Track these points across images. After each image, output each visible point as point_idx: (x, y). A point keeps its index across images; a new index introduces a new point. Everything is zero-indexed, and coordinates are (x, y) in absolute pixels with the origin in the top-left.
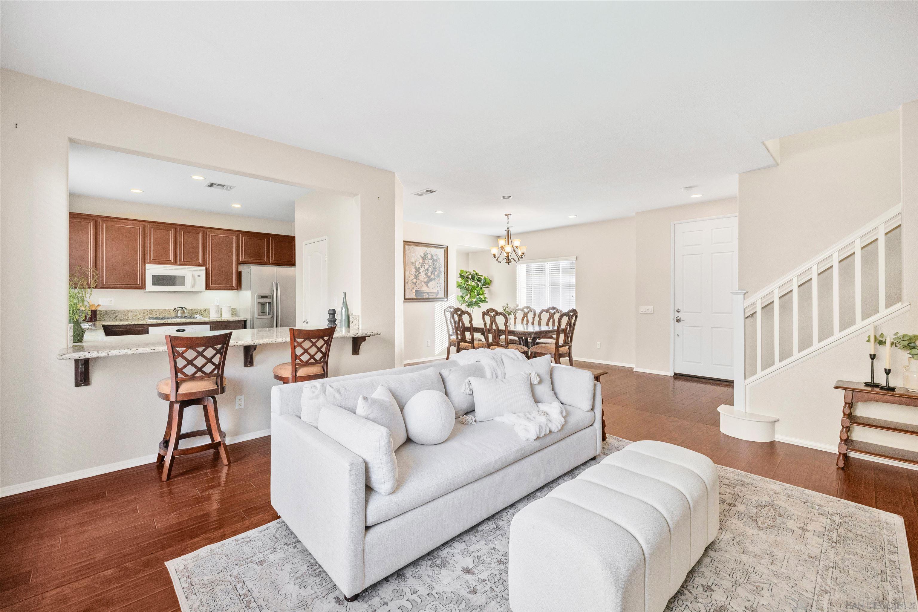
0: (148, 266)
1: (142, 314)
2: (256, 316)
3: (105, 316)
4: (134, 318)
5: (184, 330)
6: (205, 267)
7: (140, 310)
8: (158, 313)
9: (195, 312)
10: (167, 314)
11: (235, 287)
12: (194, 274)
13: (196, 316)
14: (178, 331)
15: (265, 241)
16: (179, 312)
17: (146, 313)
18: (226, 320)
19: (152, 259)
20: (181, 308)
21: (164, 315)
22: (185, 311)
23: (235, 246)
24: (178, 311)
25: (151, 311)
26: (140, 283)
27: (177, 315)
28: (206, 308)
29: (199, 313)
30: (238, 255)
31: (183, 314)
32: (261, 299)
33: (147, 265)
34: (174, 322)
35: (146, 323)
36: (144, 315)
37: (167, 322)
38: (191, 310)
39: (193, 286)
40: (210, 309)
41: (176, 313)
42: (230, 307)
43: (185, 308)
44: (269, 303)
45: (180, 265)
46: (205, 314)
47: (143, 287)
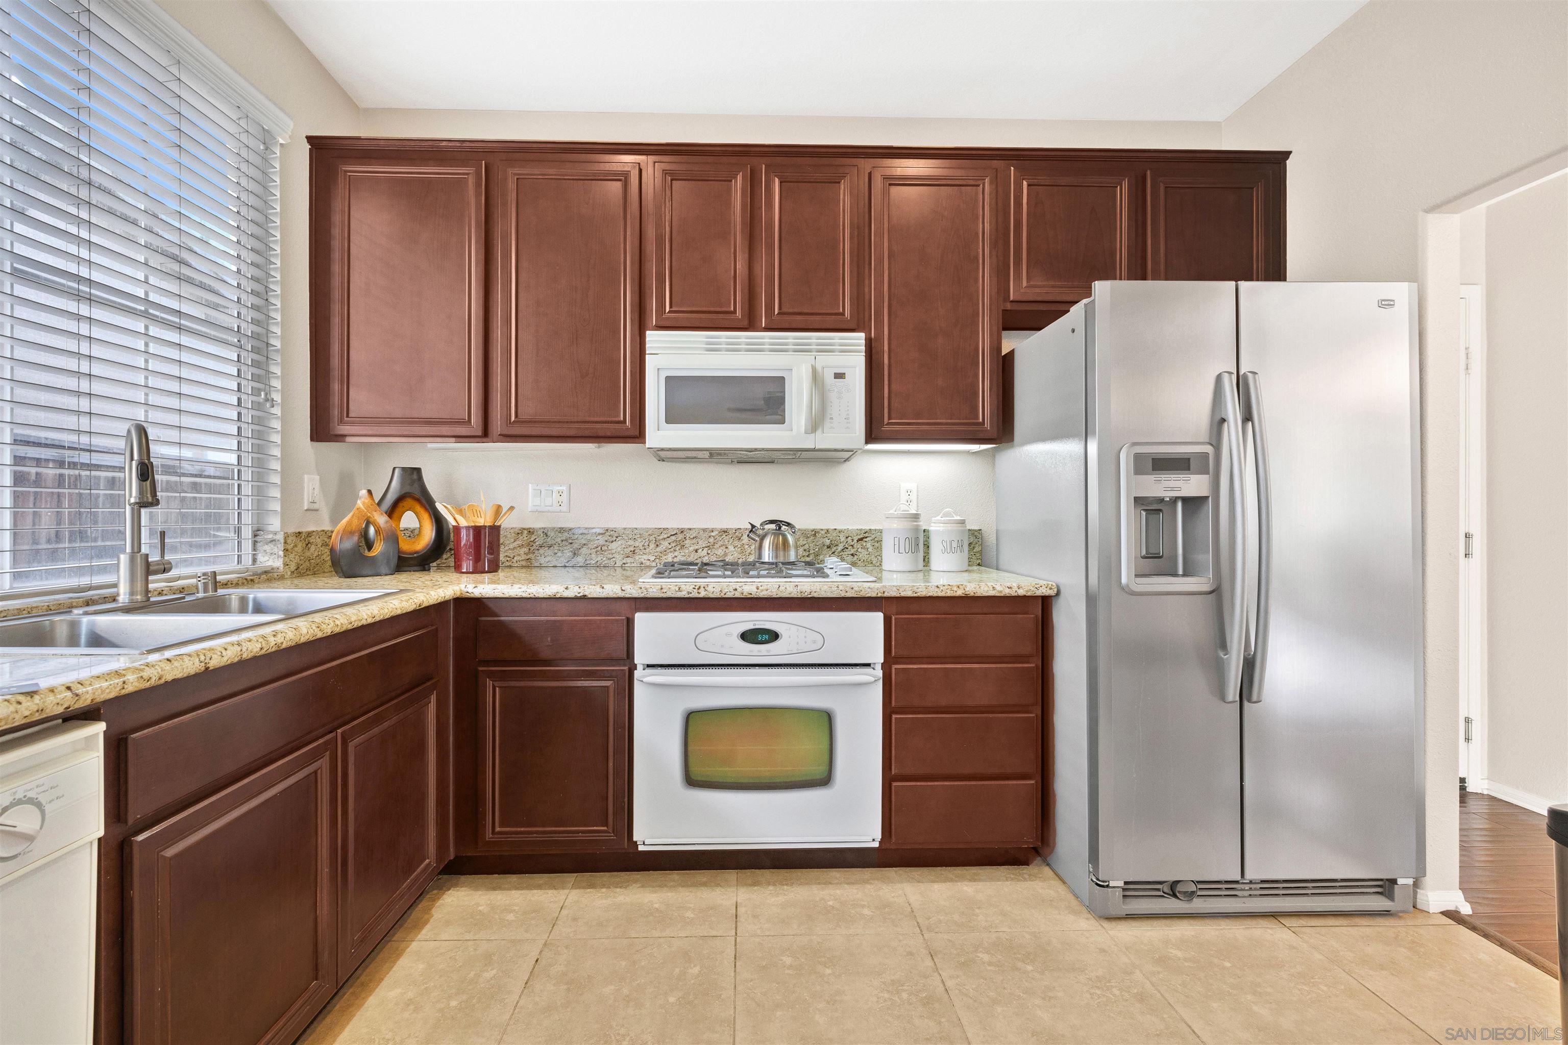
0: (653, 338)
1: (652, 546)
2: (1124, 580)
3: (541, 551)
4: (629, 560)
5: (774, 636)
6: (862, 335)
7: (647, 530)
8: (703, 543)
9: (828, 542)
10: (731, 548)
11: (987, 425)
12: (819, 368)
13: (831, 562)
14: (750, 636)
15: (1123, 193)
16: (767, 543)
17: (665, 544)
18: (959, 593)
19: (668, 309)
20: (773, 526)
21: (720, 552)
22: (790, 539)
23: (987, 226)
24: (762, 538)
25: (681, 536)
26: (625, 413)
27: (760, 556)
28: (868, 528)
29: (840, 547)
30: (1001, 274)
31: (781, 553)
32: (1151, 478)
33: (648, 333)
34: (729, 595)
35: (621, 594)
36: (658, 549)
37: (703, 594)
38: (815, 533)
39: (816, 424)
40: (881, 531)
41: (757, 544)
42: (963, 522)
43: (788, 524)
44: (1193, 504)
45: (768, 329)
46: (863, 554)
47: (637, 435)
